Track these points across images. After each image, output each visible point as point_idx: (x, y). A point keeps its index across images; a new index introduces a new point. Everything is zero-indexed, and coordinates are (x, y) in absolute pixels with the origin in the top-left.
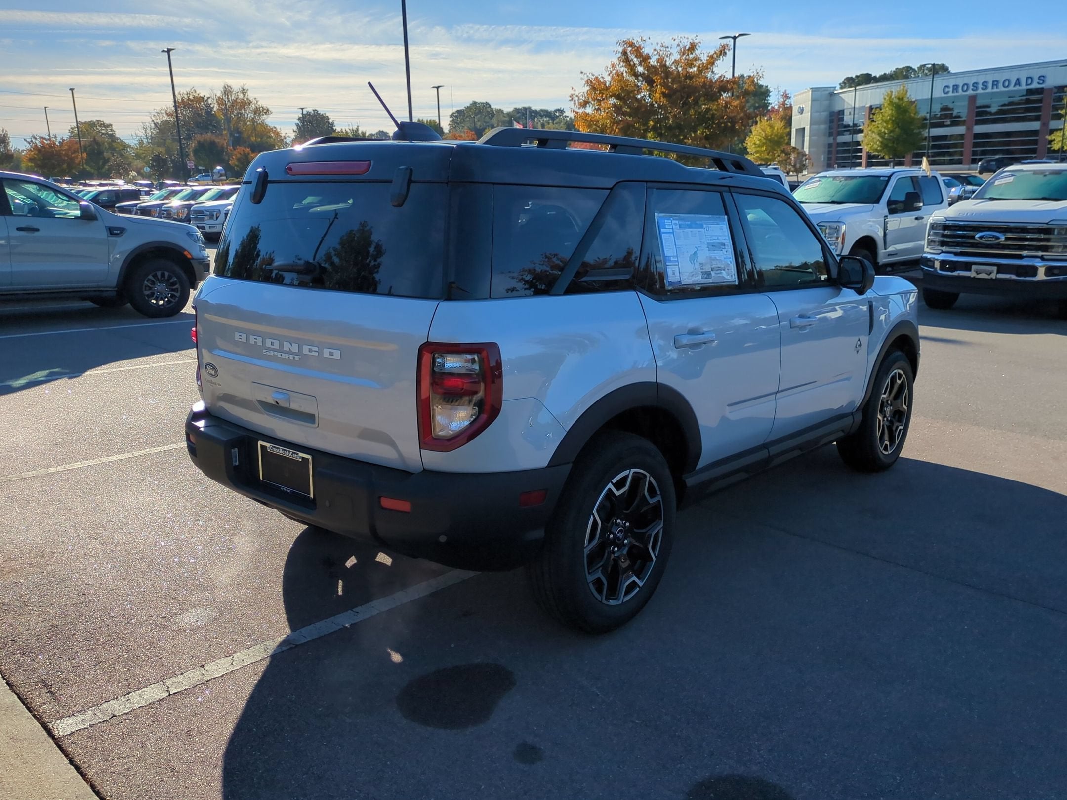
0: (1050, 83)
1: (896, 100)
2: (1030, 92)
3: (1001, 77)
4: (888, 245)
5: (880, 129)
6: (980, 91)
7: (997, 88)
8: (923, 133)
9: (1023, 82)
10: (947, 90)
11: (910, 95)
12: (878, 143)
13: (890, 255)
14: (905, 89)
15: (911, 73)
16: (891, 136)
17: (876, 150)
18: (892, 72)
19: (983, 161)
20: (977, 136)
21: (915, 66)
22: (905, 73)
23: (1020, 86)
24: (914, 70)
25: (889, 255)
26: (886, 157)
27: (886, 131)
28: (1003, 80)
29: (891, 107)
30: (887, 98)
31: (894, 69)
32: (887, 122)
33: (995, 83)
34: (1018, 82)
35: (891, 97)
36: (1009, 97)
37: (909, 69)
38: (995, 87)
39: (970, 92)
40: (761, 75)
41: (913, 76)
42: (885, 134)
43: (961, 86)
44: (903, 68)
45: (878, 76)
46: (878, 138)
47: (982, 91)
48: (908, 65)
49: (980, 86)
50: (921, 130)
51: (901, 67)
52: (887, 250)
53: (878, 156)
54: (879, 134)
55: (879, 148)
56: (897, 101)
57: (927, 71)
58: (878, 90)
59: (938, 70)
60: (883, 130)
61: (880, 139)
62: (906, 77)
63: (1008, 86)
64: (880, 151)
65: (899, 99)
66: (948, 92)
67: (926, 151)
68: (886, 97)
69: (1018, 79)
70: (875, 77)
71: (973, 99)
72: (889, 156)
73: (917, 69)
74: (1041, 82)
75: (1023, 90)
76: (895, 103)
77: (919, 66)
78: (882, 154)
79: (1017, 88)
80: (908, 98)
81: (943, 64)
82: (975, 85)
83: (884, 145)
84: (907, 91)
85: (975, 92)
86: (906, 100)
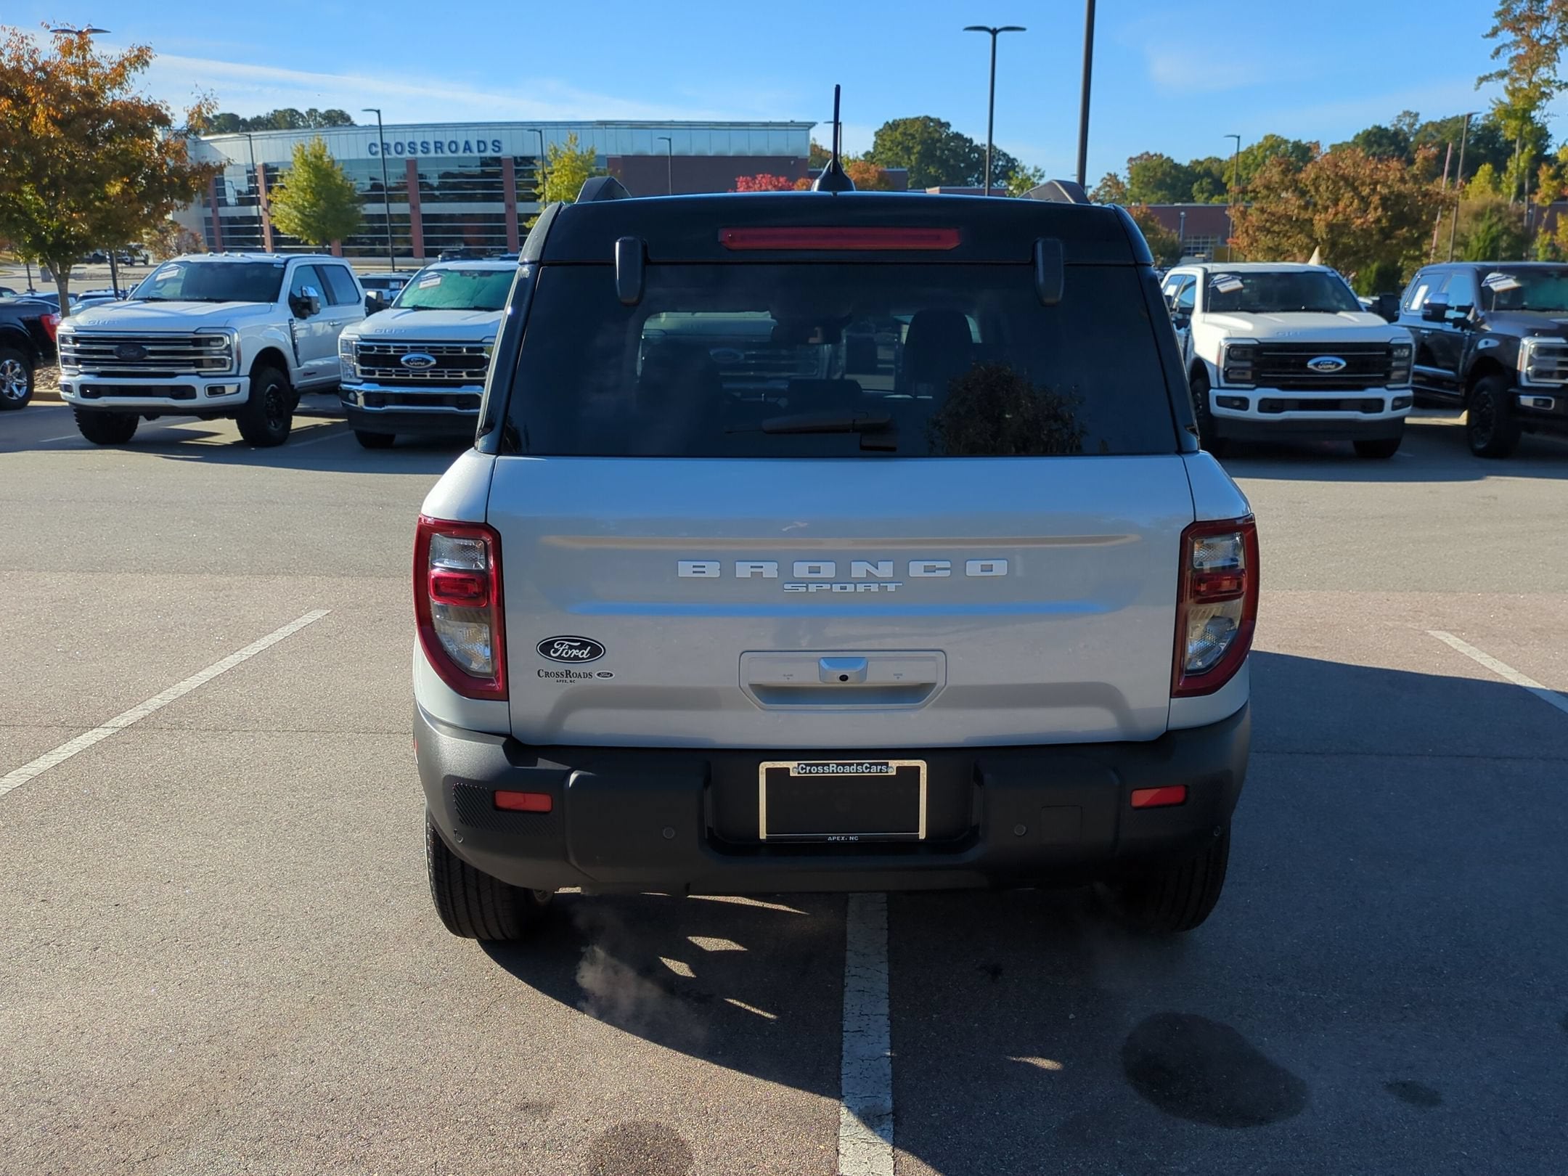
0: (507, 152)
1: (311, 159)
2: (485, 162)
3: (446, 138)
4: (301, 362)
5: (296, 200)
6: (420, 155)
7: (442, 152)
8: (358, 209)
9: (475, 148)
10: (374, 149)
11: (331, 153)
12: (296, 220)
13: (308, 374)
14: (322, 143)
15: (298, 119)
16: (314, 211)
17: (295, 231)
18: (270, 116)
19: (443, 253)
20: (426, 218)
21: (303, 110)
22: (289, 119)
23: (471, 151)
24: (301, 115)
25: (305, 374)
26: (311, 242)
27: (306, 204)
28: (448, 141)
29: (307, 168)
30: (298, 155)
31: (271, 111)
32: (303, 190)
33: (439, 146)
34: (467, 147)
35: (303, 153)
36: (460, 166)
37: (293, 112)
38: (439, 151)
39: (407, 155)
40: (213, 103)
41: (301, 124)
42: (305, 208)
43: (393, 144)
44: (286, 111)
45: (248, 119)
46: (295, 213)
47: (423, 155)
48: (292, 107)
49: (419, 148)
50: (356, 205)
51: (281, 108)
52: (303, 367)
53: (300, 240)
54: (295, 208)
55: (299, 229)
56: (314, 160)
57: (321, 120)
58: (272, 141)
59: (337, 119)
60: (301, 202)
61: (299, 216)
62: (292, 126)
63: (484, 151)
64: (302, 233)
65: (316, 157)
66: (376, 153)
67: (388, 236)
68: (295, 153)
69: (467, 143)
70: (244, 120)
71: (412, 164)
72: (314, 241)
73: (305, 115)
74: (497, 149)
75: (475, 158)
76: (311, 163)
77: (308, 110)
78: (305, 238)
79: (468, 154)
80: (329, 157)
81: (342, 111)
82: (412, 145)
83: (306, 225)
84: (325, 147)
85: (413, 156)
86: (326, 160)
